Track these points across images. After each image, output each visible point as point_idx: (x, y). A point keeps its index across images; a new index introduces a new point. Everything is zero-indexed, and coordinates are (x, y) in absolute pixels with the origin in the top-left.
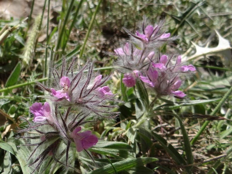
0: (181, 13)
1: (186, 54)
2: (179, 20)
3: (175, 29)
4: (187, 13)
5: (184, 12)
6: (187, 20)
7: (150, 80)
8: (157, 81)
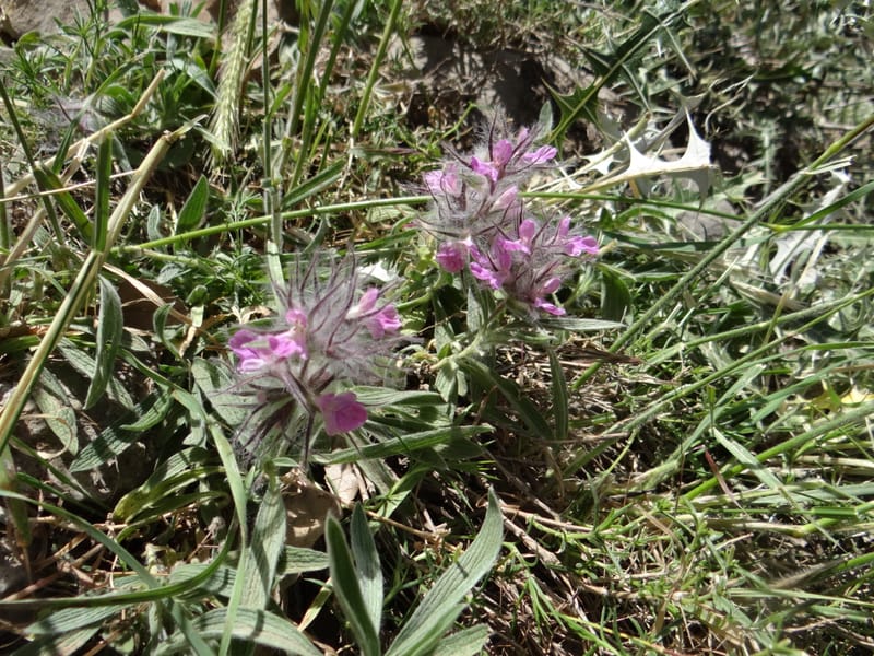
2: (606, 64)
3: (591, 88)
4: (629, 45)
6: (626, 66)
7: (495, 269)
8: (509, 273)
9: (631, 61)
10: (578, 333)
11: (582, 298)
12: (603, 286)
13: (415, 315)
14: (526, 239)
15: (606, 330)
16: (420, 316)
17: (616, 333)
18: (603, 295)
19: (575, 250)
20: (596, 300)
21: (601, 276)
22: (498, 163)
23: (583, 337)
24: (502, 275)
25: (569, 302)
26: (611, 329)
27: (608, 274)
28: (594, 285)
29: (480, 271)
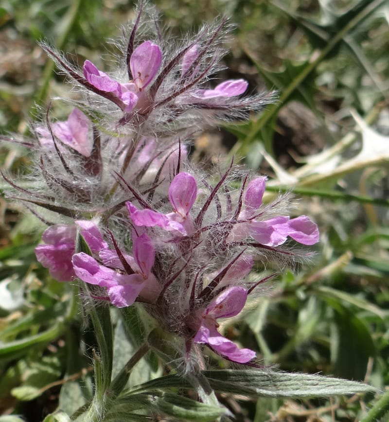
0: (333, 16)
1: (338, 148)
2: (323, 36)
3: (307, 64)
4: (351, 15)
5: (342, 12)
6: (348, 39)
7: (128, 270)
8: (152, 276)
9: (355, 33)
10: (298, 401)
11: (306, 346)
12: (334, 329)
13: (45, 364)
14: (182, 211)
15: (340, 396)
16: (52, 365)
17: (357, 403)
18: (334, 343)
19: (274, 236)
20: (324, 350)
21: (330, 313)
22: (139, 84)
23: (307, 408)
24: (138, 280)
25: (285, 351)
26: (349, 396)
27: (340, 311)
28: (321, 327)
29: (93, 271)
